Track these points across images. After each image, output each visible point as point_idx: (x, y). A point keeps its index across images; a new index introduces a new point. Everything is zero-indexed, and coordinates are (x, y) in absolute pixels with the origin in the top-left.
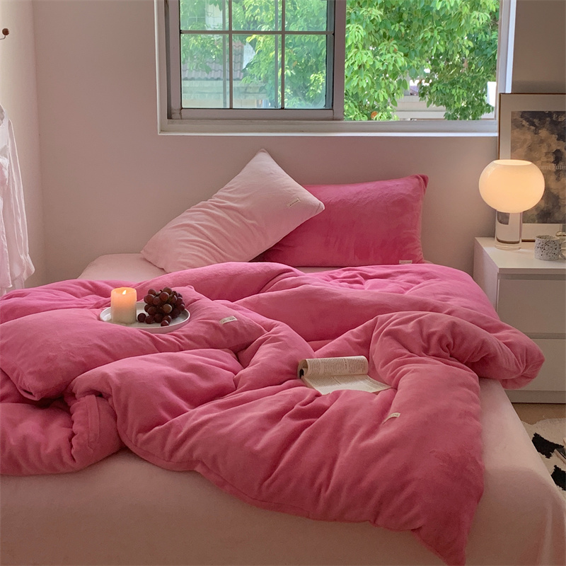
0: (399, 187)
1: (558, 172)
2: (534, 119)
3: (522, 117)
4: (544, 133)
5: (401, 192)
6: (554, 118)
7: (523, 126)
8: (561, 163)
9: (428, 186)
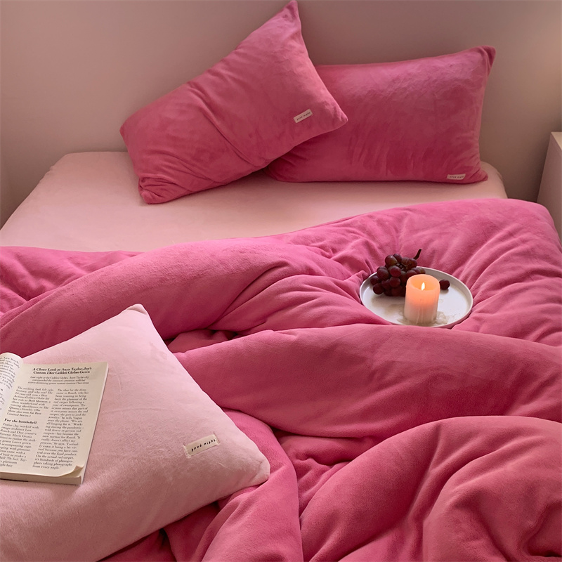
5: (457, 76)
9: (493, 64)
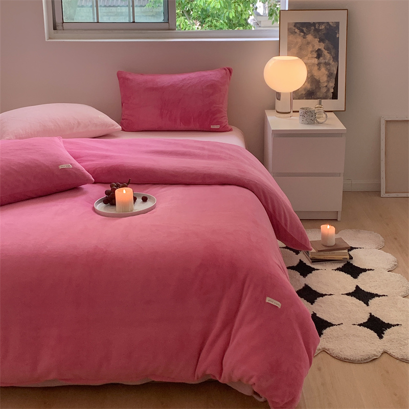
0: (212, 75)
1: (319, 64)
2: (303, 28)
3: (295, 26)
4: (310, 37)
5: (213, 79)
6: (317, 27)
7: (296, 33)
8: (321, 58)
9: (232, 75)
